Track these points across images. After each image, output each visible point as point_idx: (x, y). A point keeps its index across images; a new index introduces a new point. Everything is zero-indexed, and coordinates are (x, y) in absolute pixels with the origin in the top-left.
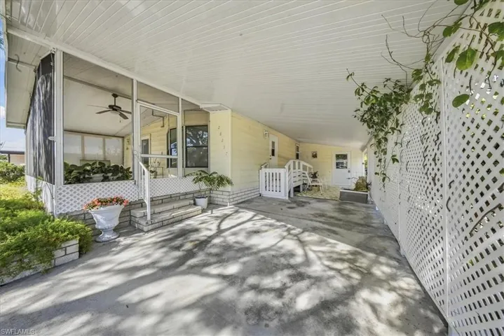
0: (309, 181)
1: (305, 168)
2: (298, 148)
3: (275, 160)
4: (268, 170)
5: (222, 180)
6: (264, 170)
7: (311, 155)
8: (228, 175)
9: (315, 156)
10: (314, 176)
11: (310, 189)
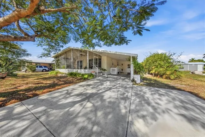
0: (121, 71)
1: (120, 68)
2: (118, 63)
3: (113, 66)
4: (112, 68)
5: (105, 70)
6: (111, 68)
7: (121, 64)
8: (106, 69)
9: (122, 65)
10: (122, 70)
11: (121, 73)
